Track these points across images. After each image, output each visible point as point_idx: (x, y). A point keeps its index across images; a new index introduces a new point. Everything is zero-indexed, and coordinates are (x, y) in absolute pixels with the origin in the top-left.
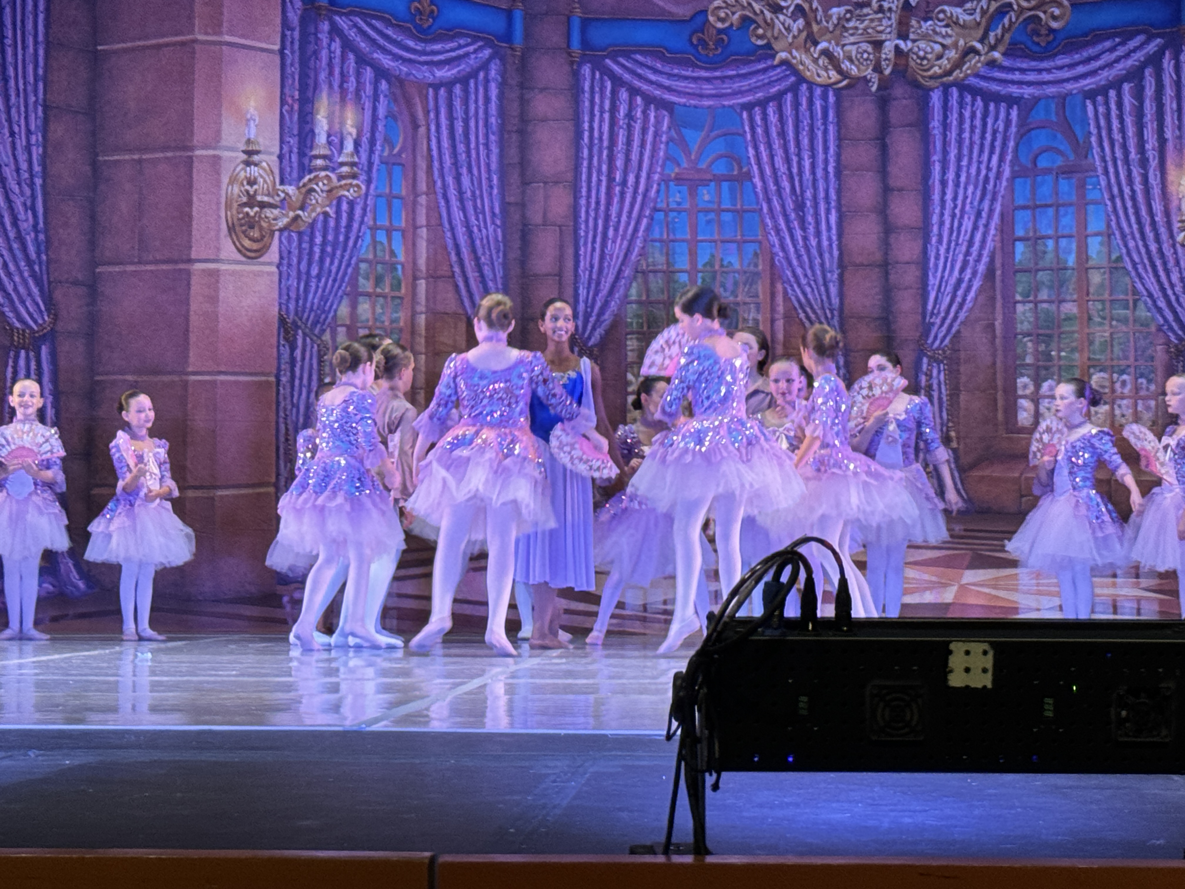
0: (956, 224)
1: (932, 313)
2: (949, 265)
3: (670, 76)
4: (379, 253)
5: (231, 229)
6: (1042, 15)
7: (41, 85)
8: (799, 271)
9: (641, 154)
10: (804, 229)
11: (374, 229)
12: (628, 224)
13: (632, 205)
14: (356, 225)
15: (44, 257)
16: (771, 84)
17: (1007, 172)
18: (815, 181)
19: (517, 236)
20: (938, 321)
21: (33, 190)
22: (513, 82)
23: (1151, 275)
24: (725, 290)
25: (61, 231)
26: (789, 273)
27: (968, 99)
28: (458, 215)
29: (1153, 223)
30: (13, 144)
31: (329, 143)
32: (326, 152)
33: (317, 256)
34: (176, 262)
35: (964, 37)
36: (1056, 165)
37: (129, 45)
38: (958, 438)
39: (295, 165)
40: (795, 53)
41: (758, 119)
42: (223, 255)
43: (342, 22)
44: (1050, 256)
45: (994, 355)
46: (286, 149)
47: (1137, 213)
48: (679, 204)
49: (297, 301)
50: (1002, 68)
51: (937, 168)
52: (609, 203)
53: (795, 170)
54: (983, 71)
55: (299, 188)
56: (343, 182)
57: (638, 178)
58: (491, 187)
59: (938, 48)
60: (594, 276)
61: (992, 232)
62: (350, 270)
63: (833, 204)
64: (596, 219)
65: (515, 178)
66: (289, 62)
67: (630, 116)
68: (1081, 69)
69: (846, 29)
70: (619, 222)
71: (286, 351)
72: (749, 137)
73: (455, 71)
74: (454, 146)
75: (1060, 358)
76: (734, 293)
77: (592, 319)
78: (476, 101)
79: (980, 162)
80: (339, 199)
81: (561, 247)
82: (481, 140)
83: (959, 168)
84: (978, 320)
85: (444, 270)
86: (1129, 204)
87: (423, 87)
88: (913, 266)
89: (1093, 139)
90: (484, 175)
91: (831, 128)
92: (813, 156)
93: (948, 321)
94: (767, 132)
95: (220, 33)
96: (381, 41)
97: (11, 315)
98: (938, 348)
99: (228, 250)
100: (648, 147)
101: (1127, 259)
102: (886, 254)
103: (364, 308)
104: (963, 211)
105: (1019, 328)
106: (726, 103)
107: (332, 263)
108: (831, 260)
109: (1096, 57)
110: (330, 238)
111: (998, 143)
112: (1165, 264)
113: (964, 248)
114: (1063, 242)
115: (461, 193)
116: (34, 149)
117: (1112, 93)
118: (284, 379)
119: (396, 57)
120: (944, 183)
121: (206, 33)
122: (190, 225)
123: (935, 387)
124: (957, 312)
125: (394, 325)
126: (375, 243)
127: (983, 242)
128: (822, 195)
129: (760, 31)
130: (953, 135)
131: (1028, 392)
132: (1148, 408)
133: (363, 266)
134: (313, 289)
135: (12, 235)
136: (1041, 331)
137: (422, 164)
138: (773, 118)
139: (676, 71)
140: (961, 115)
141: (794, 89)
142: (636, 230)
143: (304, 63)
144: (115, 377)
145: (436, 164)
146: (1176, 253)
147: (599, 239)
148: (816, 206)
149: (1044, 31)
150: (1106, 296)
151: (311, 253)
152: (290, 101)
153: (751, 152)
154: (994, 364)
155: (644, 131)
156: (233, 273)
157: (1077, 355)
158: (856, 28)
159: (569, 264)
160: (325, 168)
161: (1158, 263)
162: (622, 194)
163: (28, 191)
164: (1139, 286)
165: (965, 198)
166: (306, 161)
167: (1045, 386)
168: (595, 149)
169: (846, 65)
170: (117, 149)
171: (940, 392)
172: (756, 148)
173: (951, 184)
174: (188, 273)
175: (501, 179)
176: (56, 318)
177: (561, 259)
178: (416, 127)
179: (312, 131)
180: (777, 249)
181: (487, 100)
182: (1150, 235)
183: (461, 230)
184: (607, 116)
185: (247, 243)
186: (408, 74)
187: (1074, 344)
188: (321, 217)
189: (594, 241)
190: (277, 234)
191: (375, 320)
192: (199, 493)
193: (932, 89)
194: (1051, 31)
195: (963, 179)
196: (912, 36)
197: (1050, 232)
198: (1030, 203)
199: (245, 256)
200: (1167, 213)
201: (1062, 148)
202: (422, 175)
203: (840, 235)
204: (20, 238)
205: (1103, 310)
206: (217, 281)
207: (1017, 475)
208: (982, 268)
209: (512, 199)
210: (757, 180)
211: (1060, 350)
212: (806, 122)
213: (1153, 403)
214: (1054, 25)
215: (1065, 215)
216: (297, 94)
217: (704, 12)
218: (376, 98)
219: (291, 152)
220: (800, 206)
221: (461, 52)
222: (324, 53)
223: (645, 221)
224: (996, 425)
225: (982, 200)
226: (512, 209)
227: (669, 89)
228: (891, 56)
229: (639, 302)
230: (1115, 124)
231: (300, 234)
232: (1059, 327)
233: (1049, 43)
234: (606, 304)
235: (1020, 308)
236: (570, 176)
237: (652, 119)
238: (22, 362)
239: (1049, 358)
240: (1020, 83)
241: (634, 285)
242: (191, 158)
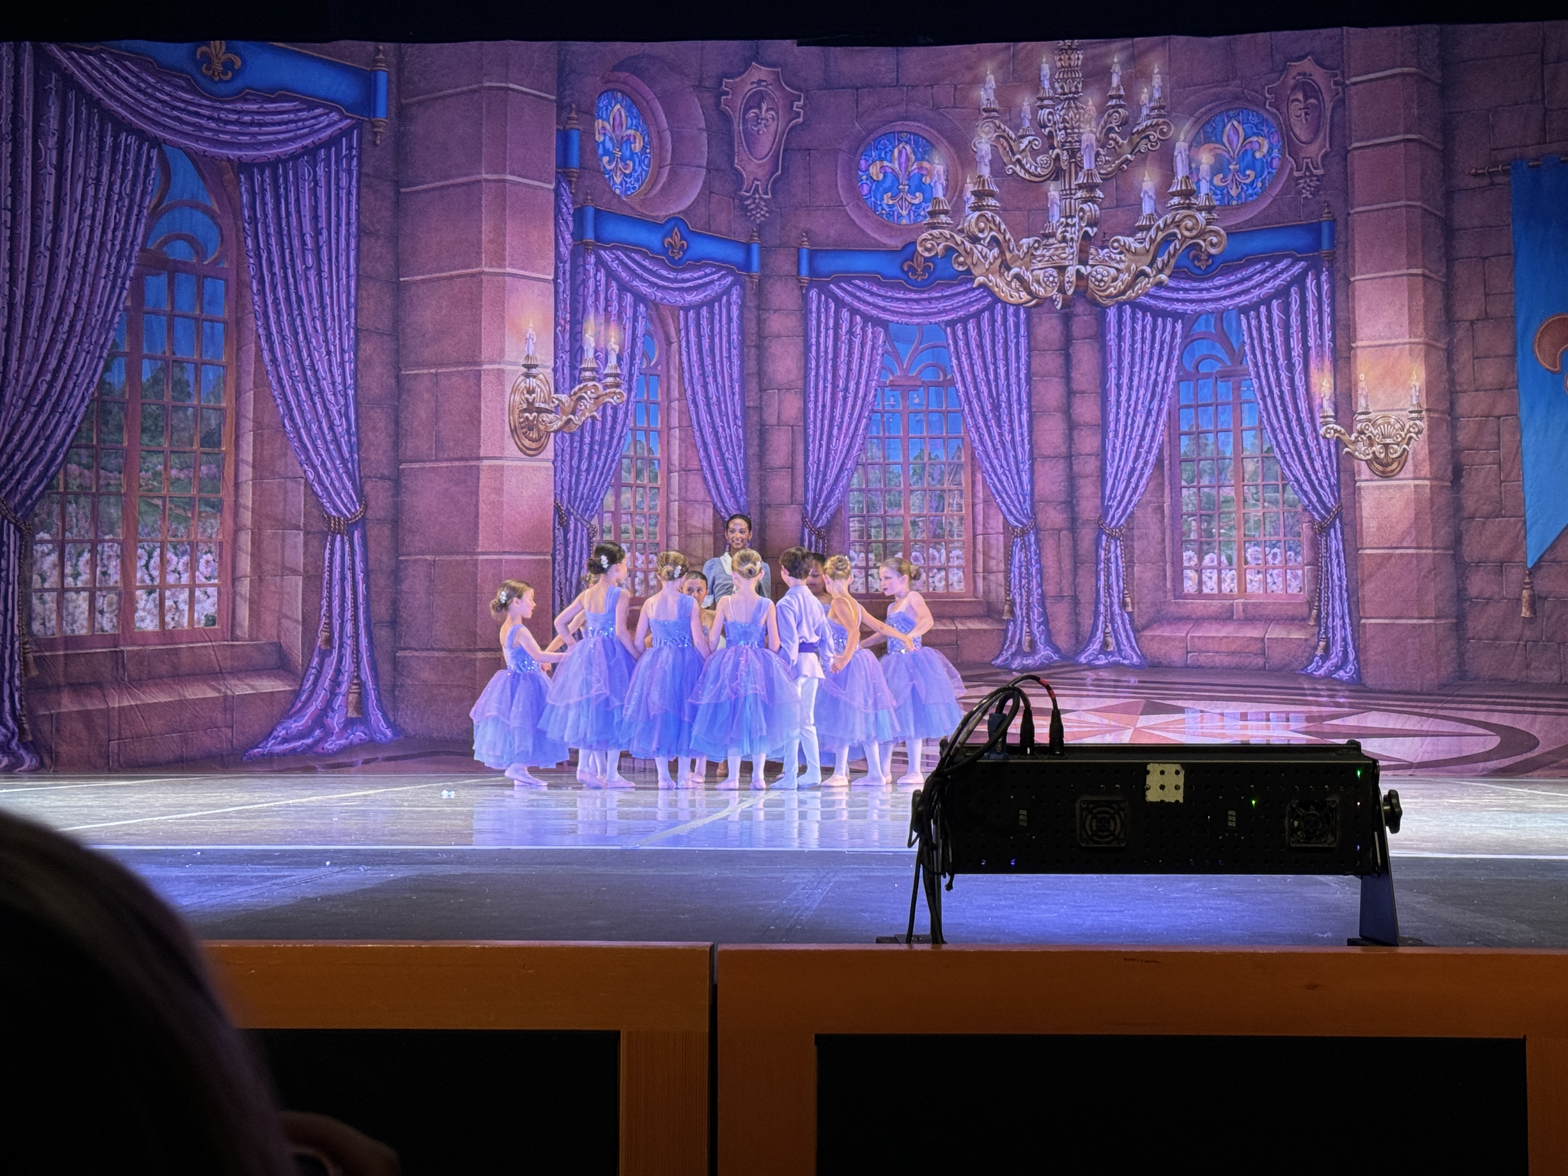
0: (1130, 422)
1: (1110, 497)
2: (1124, 455)
3: (885, 298)
4: (639, 450)
5: (514, 431)
6: (1202, 243)
7: (353, 311)
8: (996, 462)
9: (861, 365)
10: (1000, 426)
11: (634, 430)
12: (850, 424)
13: (853, 407)
14: (619, 428)
15: (356, 456)
16: (970, 303)
17: (1173, 377)
18: (1009, 385)
19: (755, 435)
20: (1115, 504)
21: (346, 399)
22: (752, 303)
23: (1297, 463)
24: (933, 479)
25: (370, 434)
26: (988, 465)
27: (1140, 315)
28: (705, 418)
29: (1299, 419)
30: (330, 361)
31: (596, 358)
32: (594, 365)
33: (586, 455)
34: (466, 459)
35: (1136, 262)
36: (1214, 371)
37: (428, 276)
38: (1133, 603)
39: (567, 376)
40: (990, 276)
41: (960, 333)
42: (507, 453)
43: (606, 255)
44: (1210, 448)
45: (1163, 533)
46: (559, 363)
47: (1285, 411)
48: (893, 406)
49: (570, 492)
50: (1168, 288)
51: (1113, 373)
52: (833, 407)
53: (992, 377)
54: (1152, 291)
55: (570, 396)
56: (608, 391)
57: (858, 384)
58: (734, 394)
59: (1113, 272)
60: (821, 469)
61: (1161, 428)
62: (614, 465)
63: (1024, 405)
64: (822, 420)
65: (753, 385)
66: (561, 289)
67: (851, 332)
68: (1236, 289)
69: (1035, 257)
70: (842, 422)
71: (560, 534)
72: (952, 348)
73: (702, 296)
74: (701, 360)
75: (1220, 535)
76: (940, 482)
77: (820, 505)
78: (720, 321)
79: (1150, 369)
80: (605, 405)
81: (793, 444)
82: (725, 354)
83: (1132, 374)
84: (1150, 502)
85: (695, 465)
86: (1278, 403)
87: (675, 309)
88: (1093, 458)
89: (1247, 348)
90: (727, 383)
91: (1022, 340)
92: (1007, 365)
93: (1124, 504)
94: (967, 344)
95: (505, 267)
96: (639, 271)
97: (328, 505)
98: (1115, 527)
99: (511, 448)
100: (867, 358)
101: (1276, 450)
102: (1070, 447)
103: (626, 496)
104: (1135, 410)
105: (1185, 509)
106: (933, 321)
107: (599, 459)
108: (1023, 454)
109: (1249, 278)
110: (597, 438)
111: (1165, 352)
112: (1309, 454)
113: (1137, 442)
114: (1222, 436)
115: (707, 398)
116: (347, 365)
117: (1263, 309)
118: (559, 558)
119: (653, 285)
120: (1119, 387)
121: (491, 266)
122: (479, 428)
123: (1113, 560)
124: (1131, 496)
125: (652, 511)
126: (635, 442)
127: (1153, 436)
128: (1015, 397)
129: (961, 259)
130: (1126, 346)
131: (1192, 563)
132: (1296, 577)
133: (625, 461)
134: (583, 482)
135: (329, 438)
136: (1203, 512)
137: (675, 374)
138: (973, 333)
139: (890, 294)
140: (1133, 329)
141: (991, 308)
142: (856, 429)
143: (574, 291)
144: (416, 557)
145: (687, 375)
146: (1318, 444)
147: (825, 437)
148: (1010, 406)
149: (1204, 257)
150: (1259, 481)
151: (581, 452)
152: (562, 322)
153: (954, 362)
154: (1163, 540)
155: (863, 344)
156: (516, 468)
157: (1234, 533)
158: (1043, 256)
159: (800, 459)
160: (593, 379)
161: (1304, 453)
162: (845, 398)
163: (342, 402)
164: (1287, 473)
165: (1138, 399)
166: (577, 373)
167: (1207, 558)
168: (822, 361)
169: (1035, 287)
170: (418, 365)
171: (1117, 565)
172: (958, 358)
173: (1125, 387)
174: (478, 468)
175: (743, 387)
176: (366, 507)
177: (793, 453)
178: (669, 343)
179: (581, 348)
180: (977, 444)
181: (730, 320)
182: (1296, 430)
183: (707, 431)
184: (831, 332)
185: (527, 443)
186: (662, 299)
187: (1232, 523)
188: (590, 420)
189: (821, 439)
190: (552, 435)
191: (636, 507)
192: (488, 655)
193: (1108, 307)
194: (1210, 256)
195: (1135, 383)
196: (1091, 262)
197: (1211, 428)
198: (1193, 403)
199: (525, 454)
200: (1311, 410)
201: (1219, 355)
202: (675, 385)
203: (1031, 432)
204: (336, 440)
205: (1257, 493)
206: (502, 476)
207: (1184, 635)
208: (1152, 459)
209: (751, 404)
210: (959, 385)
211: (1220, 528)
212: (1001, 336)
213: (1300, 572)
214: (1213, 251)
215: (1224, 412)
216: (568, 316)
217: (914, 243)
218: (635, 319)
219: (563, 365)
220: (996, 407)
221: (707, 279)
222: (591, 283)
223: (864, 421)
224: (1165, 592)
225: (1151, 402)
226: (751, 412)
227: (884, 309)
228: (1074, 279)
229: (860, 490)
230: (1266, 335)
231: (572, 435)
232: (1219, 508)
233: (1208, 266)
234: (831, 492)
235: (1184, 491)
236: (800, 383)
237: (870, 335)
238: (338, 545)
239: (1210, 534)
240: (1183, 301)
241: (855, 475)
242: (480, 371)
